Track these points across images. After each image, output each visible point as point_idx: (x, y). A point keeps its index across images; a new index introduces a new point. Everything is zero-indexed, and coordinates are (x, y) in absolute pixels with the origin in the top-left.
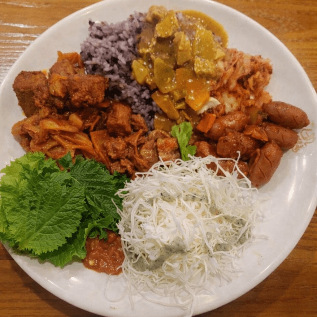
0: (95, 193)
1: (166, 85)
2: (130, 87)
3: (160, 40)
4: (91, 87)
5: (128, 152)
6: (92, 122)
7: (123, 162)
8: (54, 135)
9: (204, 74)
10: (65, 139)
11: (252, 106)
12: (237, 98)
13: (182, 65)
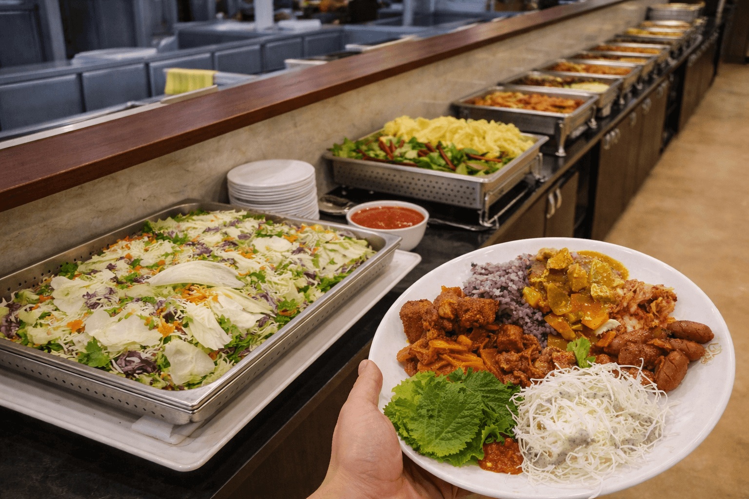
0: (489, 401)
1: (561, 307)
2: (522, 308)
3: (553, 271)
4: (482, 307)
5: (522, 364)
6: (481, 343)
7: (516, 373)
8: (443, 354)
9: (601, 297)
10: (454, 358)
11: (656, 326)
12: (639, 320)
13: (577, 291)
